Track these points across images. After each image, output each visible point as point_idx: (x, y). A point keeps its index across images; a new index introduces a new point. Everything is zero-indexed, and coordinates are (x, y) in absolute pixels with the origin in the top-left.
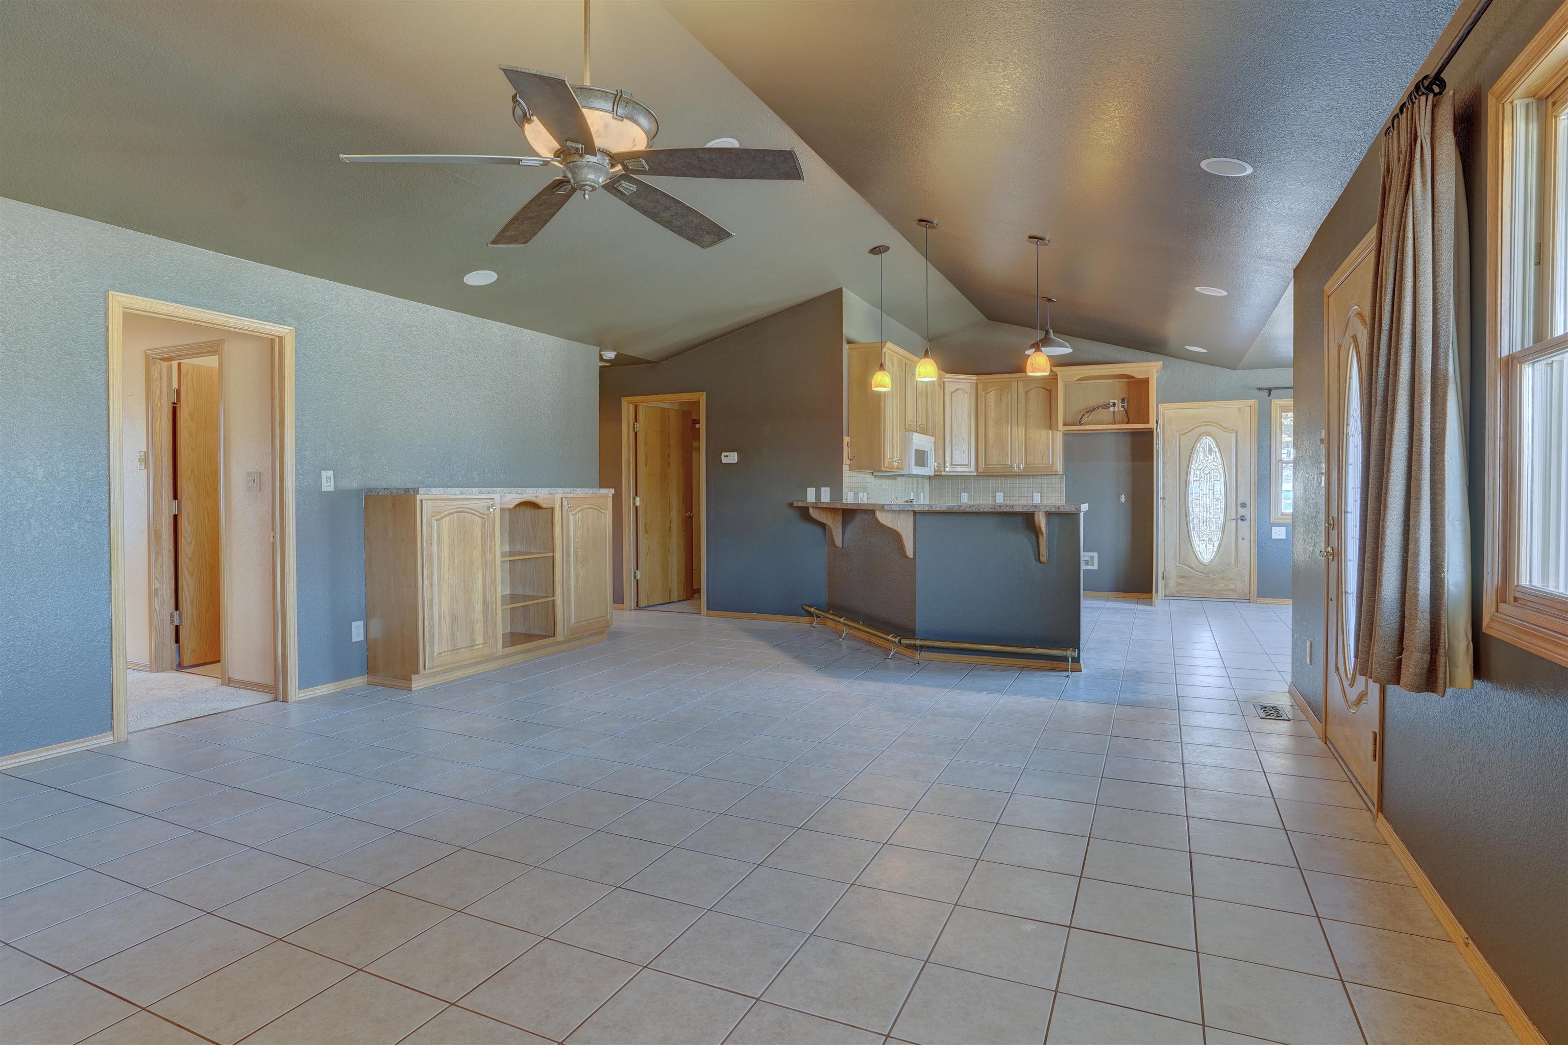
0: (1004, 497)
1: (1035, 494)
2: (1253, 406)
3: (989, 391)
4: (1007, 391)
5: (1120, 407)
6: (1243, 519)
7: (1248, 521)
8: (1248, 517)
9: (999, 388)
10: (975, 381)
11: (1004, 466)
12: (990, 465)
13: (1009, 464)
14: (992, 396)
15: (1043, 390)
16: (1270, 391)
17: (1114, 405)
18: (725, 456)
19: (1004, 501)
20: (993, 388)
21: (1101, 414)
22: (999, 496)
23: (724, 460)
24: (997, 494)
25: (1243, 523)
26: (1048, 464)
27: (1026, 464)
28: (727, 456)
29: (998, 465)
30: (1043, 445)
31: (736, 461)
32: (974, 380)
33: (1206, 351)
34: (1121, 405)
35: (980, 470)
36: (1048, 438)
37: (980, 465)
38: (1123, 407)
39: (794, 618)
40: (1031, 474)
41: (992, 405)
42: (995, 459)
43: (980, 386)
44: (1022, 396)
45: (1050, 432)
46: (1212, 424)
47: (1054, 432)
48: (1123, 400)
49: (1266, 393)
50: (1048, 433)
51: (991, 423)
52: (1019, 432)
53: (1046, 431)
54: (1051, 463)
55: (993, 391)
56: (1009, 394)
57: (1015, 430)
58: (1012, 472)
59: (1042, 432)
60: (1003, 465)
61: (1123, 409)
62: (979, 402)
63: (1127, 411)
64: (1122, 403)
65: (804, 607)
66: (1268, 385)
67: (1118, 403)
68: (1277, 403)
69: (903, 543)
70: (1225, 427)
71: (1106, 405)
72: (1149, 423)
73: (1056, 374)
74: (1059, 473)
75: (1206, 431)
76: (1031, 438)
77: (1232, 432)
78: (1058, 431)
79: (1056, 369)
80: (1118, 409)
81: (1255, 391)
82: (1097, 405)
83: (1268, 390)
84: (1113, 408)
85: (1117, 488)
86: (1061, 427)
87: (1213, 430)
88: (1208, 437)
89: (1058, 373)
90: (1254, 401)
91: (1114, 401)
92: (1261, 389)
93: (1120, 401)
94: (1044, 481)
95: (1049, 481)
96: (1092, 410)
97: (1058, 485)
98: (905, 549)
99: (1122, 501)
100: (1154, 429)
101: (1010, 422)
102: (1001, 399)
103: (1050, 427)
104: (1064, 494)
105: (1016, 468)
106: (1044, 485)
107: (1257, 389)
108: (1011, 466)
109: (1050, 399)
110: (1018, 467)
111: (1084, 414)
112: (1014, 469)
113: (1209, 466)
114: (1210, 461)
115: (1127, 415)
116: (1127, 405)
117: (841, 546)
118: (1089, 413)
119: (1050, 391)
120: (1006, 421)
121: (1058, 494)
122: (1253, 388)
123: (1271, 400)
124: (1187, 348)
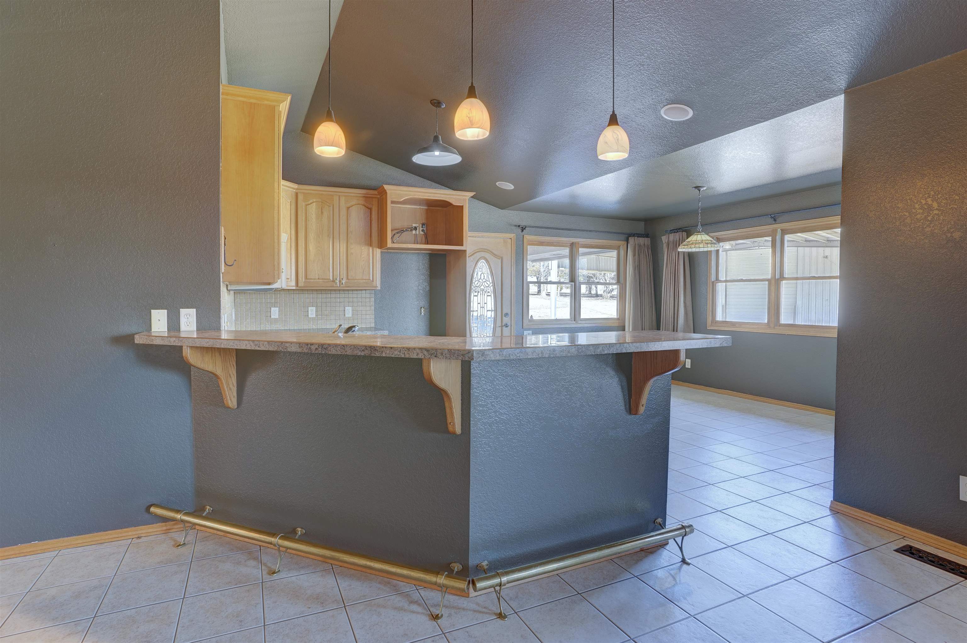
0: (317, 311)
1: (346, 308)
2: (513, 239)
3: (309, 202)
4: (328, 204)
5: (421, 231)
6: (506, 326)
7: (510, 327)
8: (509, 324)
9: (320, 199)
10: (295, 191)
11: (325, 281)
12: (311, 277)
13: (331, 279)
14: (313, 209)
16: (523, 229)
17: (415, 228)
20: (314, 200)
21: (406, 235)
22: (312, 310)
24: (310, 308)
25: (507, 328)
26: (368, 280)
27: (348, 278)
29: (319, 278)
30: (364, 261)
32: (294, 189)
34: (421, 229)
35: (300, 285)
36: (369, 255)
37: (300, 278)
38: (423, 230)
39: (131, 532)
40: (352, 288)
41: (314, 216)
42: (315, 272)
43: (300, 197)
44: (344, 212)
45: (371, 248)
46: (486, 251)
47: (375, 249)
48: (423, 224)
49: (520, 230)
50: (369, 250)
51: (312, 236)
52: (340, 248)
53: (367, 247)
54: (371, 279)
55: (314, 204)
56: (331, 208)
57: (337, 245)
58: (333, 287)
59: (363, 248)
60: (324, 279)
61: (423, 233)
62: (299, 213)
63: (426, 235)
64: (422, 227)
65: (152, 509)
66: (523, 224)
67: (418, 228)
68: (527, 237)
69: (448, 411)
70: (495, 255)
71: (410, 228)
72: (462, 245)
73: (385, 191)
74: (378, 288)
75: (483, 256)
76: (352, 253)
77: (499, 259)
78: (379, 248)
79: (386, 187)
80: (418, 233)
81: (514, 228)
82: (404, 228)
83: (522, 228)
84: (414, 232)
85: (418, 302)
86: (390, 244)
87: (487, 255)
88: (484, 261)
89: (387, 191)
90: (512, 236)
91: (414, 225)
92: (519, 226)
93: (421, 225)
94: (355, 296)
95: (359, 296)
96: (402, 231)
97: (368, 300)
98: (449, 420)
99: (423, 314)
100: (465, 251)
101: (332, 237)
102: (322, 212)
103: (370, 244)
104: (373, 308)
105: (338, 283)
106: (355, 300)
107: (516, 226)
108: (333, 281)
109: (371, 217)
110: (340, 281)
111: (394, 235)
112: (336, 284)
113: (483, 284)
114: (484, 280)
115: (426, 238)
116: (427, 229)
117: (236, 407)
118: (399, 234)
119: (370, 209)
120: (328, 236)
121: (368, 308)
122: (511, 225)
123: (523, 235)
124: (497, 184)
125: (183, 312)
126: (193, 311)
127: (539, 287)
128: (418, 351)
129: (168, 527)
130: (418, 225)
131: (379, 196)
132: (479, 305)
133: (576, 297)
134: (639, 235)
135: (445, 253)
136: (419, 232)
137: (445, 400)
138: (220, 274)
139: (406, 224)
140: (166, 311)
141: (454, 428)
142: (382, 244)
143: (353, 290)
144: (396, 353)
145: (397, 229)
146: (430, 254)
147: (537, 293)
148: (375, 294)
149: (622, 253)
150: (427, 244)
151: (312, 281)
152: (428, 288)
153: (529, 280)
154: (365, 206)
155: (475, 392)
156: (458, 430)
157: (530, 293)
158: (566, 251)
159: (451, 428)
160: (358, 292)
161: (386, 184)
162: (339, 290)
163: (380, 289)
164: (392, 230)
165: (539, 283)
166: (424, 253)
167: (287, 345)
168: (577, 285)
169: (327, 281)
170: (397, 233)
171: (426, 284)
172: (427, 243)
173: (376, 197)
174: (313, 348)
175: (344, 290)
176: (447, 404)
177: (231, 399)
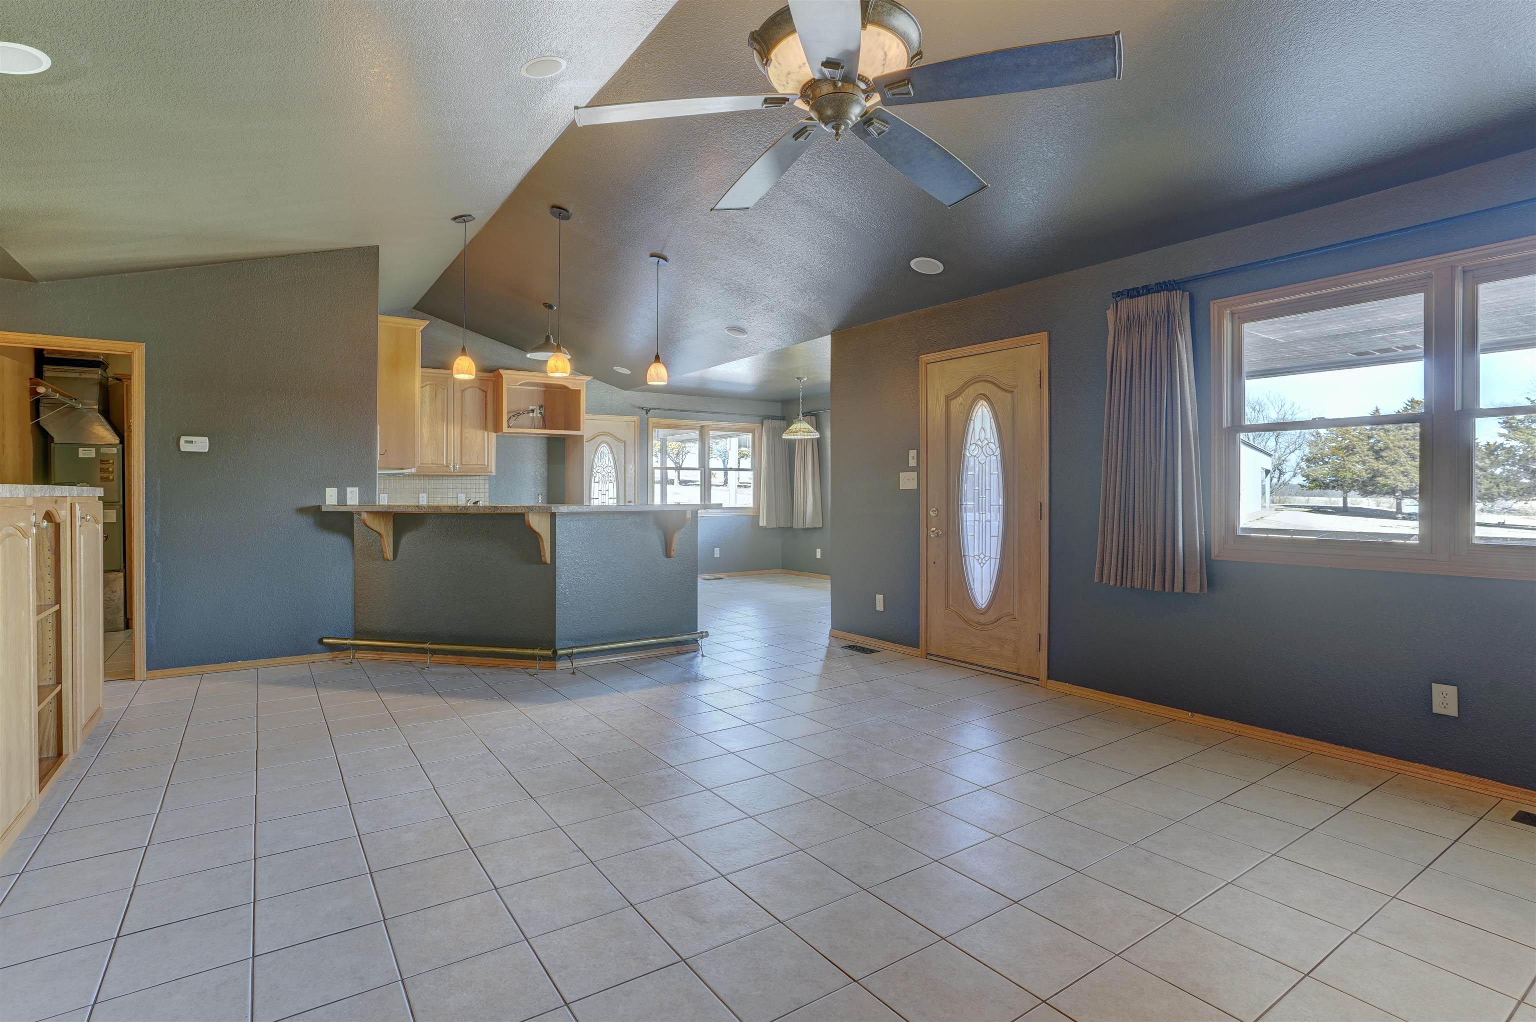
0: (428, 498)
1: (459, 495)
2: (636, 422)
3: (424, 385)
4: (442, 387)
5: (538, 414)
9: (434, 383)
11: (439, 466)
12: (424, 464)
13: (444, 464)
15: (478, 390)
17: (533, 411)
18: (187, 442)
19: (428, 502)
20: (428, 383)
21: (523, 419)
22: (423, 497)
23: (185, 447)
24: (421, 495)
26: (483, 465)
27: (462, 464)
28: (192, 442)
29: (432, 464)
30: (478, 445)
31: (207, 451)
33: (629, 372)
34: (539, 411)
36: (484, 439)
38: (540, 413)
39: (308, 658)
40: (465, 474)
42: (429, 458)
44: (458, 394)
45: (486, 433)
46: (607, 435)
47: (490, 433)
48: (541, 407)
49: (644, 412)
50: (484, 435)
51: (425, 419)
52: (454, 432)
53: (482, 431)
54: (486, 464)
55: (428, 386)
56: (446, 391)
57: (451, 428)
58: (447, 472)
59: (478, 432)
60: (438, 464)
61: (540, 416)
63: (543, 417)
64: (540, 410)
65: (325, 640)
66: (647, 405)
67: (535, 410)
68: (652, 420)
69: (541, 547)
70: (618, 439)
71: (527, 411)
72: (580, 430)
73: (501, 376)
74: (493, 474)
75: (605, 440)
76: (466, 438)
77: (622, 443)
78: (494, 432)
79: (502, 371)
80: (535, 415)
81: (637, 409)
82: (520, 411)
83: (647, 410)
84: (531, 414)
85: (535, 489)
86: (505, 429)
87: (609, 439)
88: (605, 445)
89: (503, 376)
90: (636, 418)
91: (531, 408)
92: (643, 408)
93: (538, 407)
94: (468, 482)
95: (473, 482)
96: (518, 414)
97: (482, 486)
98: (542, 554)
99: (540, 501)
100: (582, 436)
101: (445, 420)
102: (436, 395)
103: (485, 428)
104: (487, 495)
105: (452, 469)
106: (469, 486)
107: (640, 408)
108: (447, 466)
109: (486, 400)
110: (454, 467)
111: (510, 418)
112: (450, 469)
113: (605, 470)
114: (606, 465)
115: (544, 421)
116: (544, 412)
117: (392, 560)
118: (515, 418)
119: (486, 392)
120: (442, 420)
121: (482, 495)
122: (635, 407)
123: (648, 418)
124: (614, 368)
125: (349, 489)
126: (356, 490)
127: (726, 475)
128: (522, 508)
129: (334, 656)
130: (535, 408)
131: (494, 379)
132: (600, 492)
133: (706, 486)
134: (774, 418)
135: (563, 437)
136: (537, 414)
137: (540, 540)
138: (376, 461)
139: (522, 406)
140: (336, 489)
141: (545, 559)
142: (497, 428)
143: (466, 476)
144: (510, 509)
145: (513, 412)
146: (548, 437)
147: (723, 484)
148: (489, 479)
149: (757, 435)
150: (545, 429)
151: (426, 466)
152: (546, 475)
153: (654, 466)
154: (480, 389)
155: (558, 537)
156: (548, 560)
157: (712, 483)
158: (695, 434)
159: (543, 559)
160: (472, 478)
161: (502, 369)
162: (452, 476)
163: (495, 474)
164: (508, 413)
165: (726, 470)
166: (541, 437)
167: (441, 507)
168: (707, 471)
169: (440, 466)
170: (513, 416)
171: (544, 470)
172: (545, 427)
173: (492, 380)
174: (459, 509)
175: (457, 476)
176: (541, 544)
177: (389, 554)
